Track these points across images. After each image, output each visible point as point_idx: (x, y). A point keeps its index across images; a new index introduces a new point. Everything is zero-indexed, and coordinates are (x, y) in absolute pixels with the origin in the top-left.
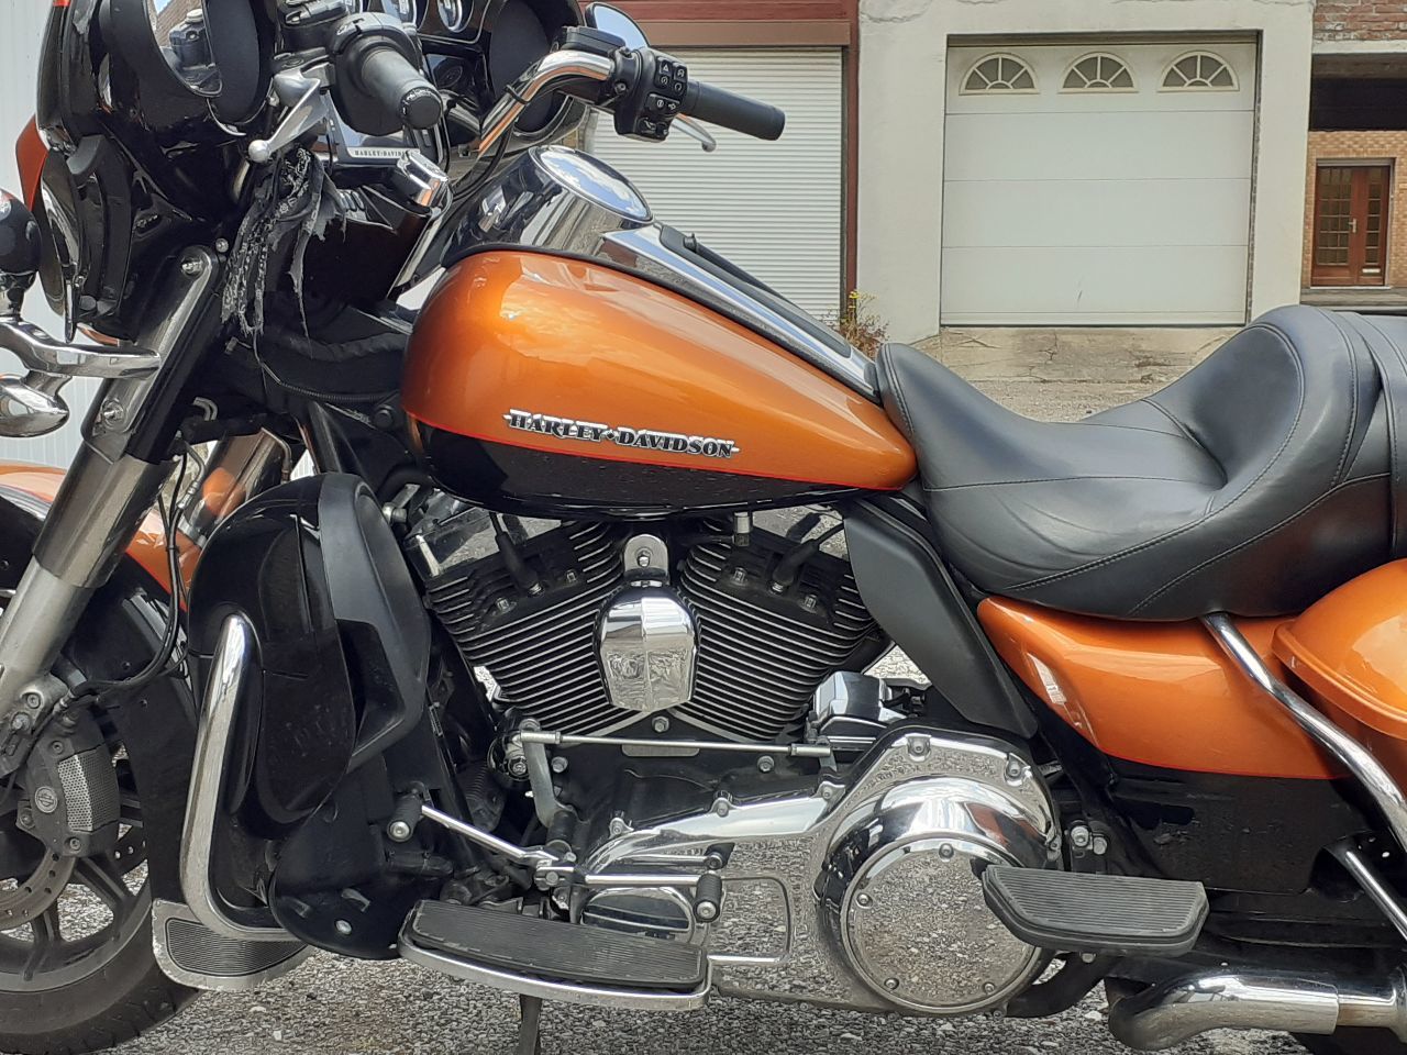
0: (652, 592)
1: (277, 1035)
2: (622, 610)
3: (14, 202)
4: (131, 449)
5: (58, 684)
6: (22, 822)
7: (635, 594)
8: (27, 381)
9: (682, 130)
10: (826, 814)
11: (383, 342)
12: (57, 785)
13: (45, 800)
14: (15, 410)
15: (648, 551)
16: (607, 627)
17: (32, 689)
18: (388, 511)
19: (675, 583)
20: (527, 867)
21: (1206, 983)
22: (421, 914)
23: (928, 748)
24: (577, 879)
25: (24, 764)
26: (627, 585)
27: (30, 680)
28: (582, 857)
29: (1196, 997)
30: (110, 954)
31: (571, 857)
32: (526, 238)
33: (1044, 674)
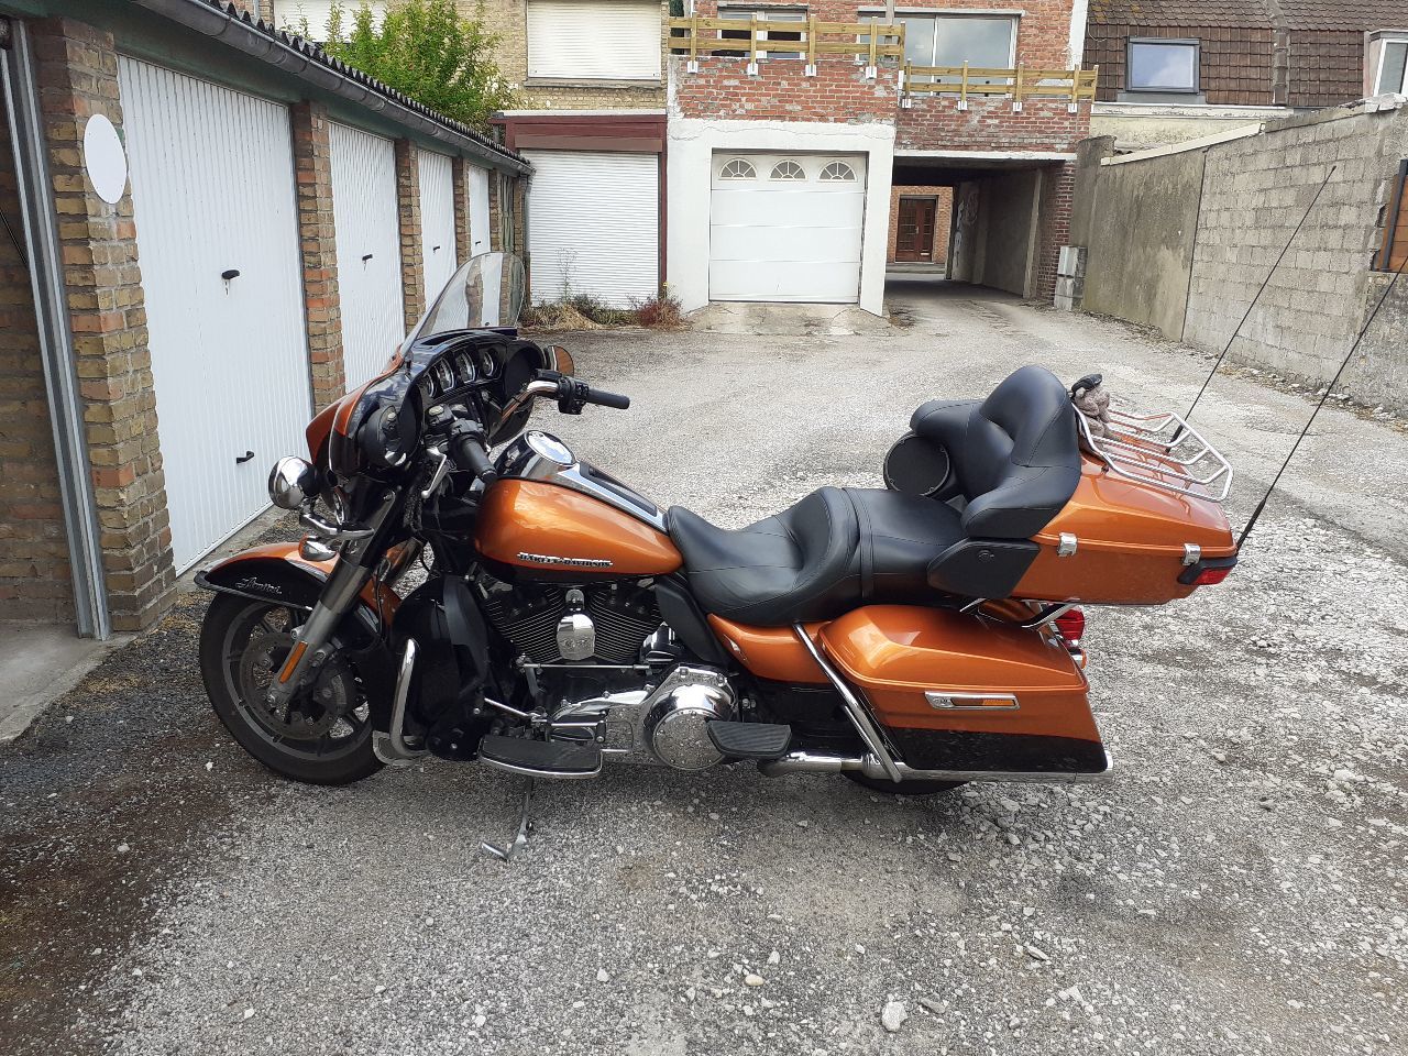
0: (578, 613)
1: (422, 770)
2: (567, 619)
3: (308, 464)
4: (362, 564)
5: (330, 647)
6: (315, 699)
7: (571, 614)
8: (317, 540)
9: (588, 407)
10: (647, 698)
11: (464, 511)
12: (330, 686)
13: (327, 693)
14: (312, 551)
15: (575, 594)
16: (560, 626)
17: (320, 651)
18: (467, 577)
19: (587, 610)
20: (529, 720)
21: (793, 755)
22: (485, 742)
23: (687, 672)
24: (548, 724)
25: (317, 678)
26: (569, 609)
27: (319, 648)
28: (551, 713)
29: (789, 760)
30: (354, 747)
31: (545, 715)
32: (524, 474)
33: (734, 645)
